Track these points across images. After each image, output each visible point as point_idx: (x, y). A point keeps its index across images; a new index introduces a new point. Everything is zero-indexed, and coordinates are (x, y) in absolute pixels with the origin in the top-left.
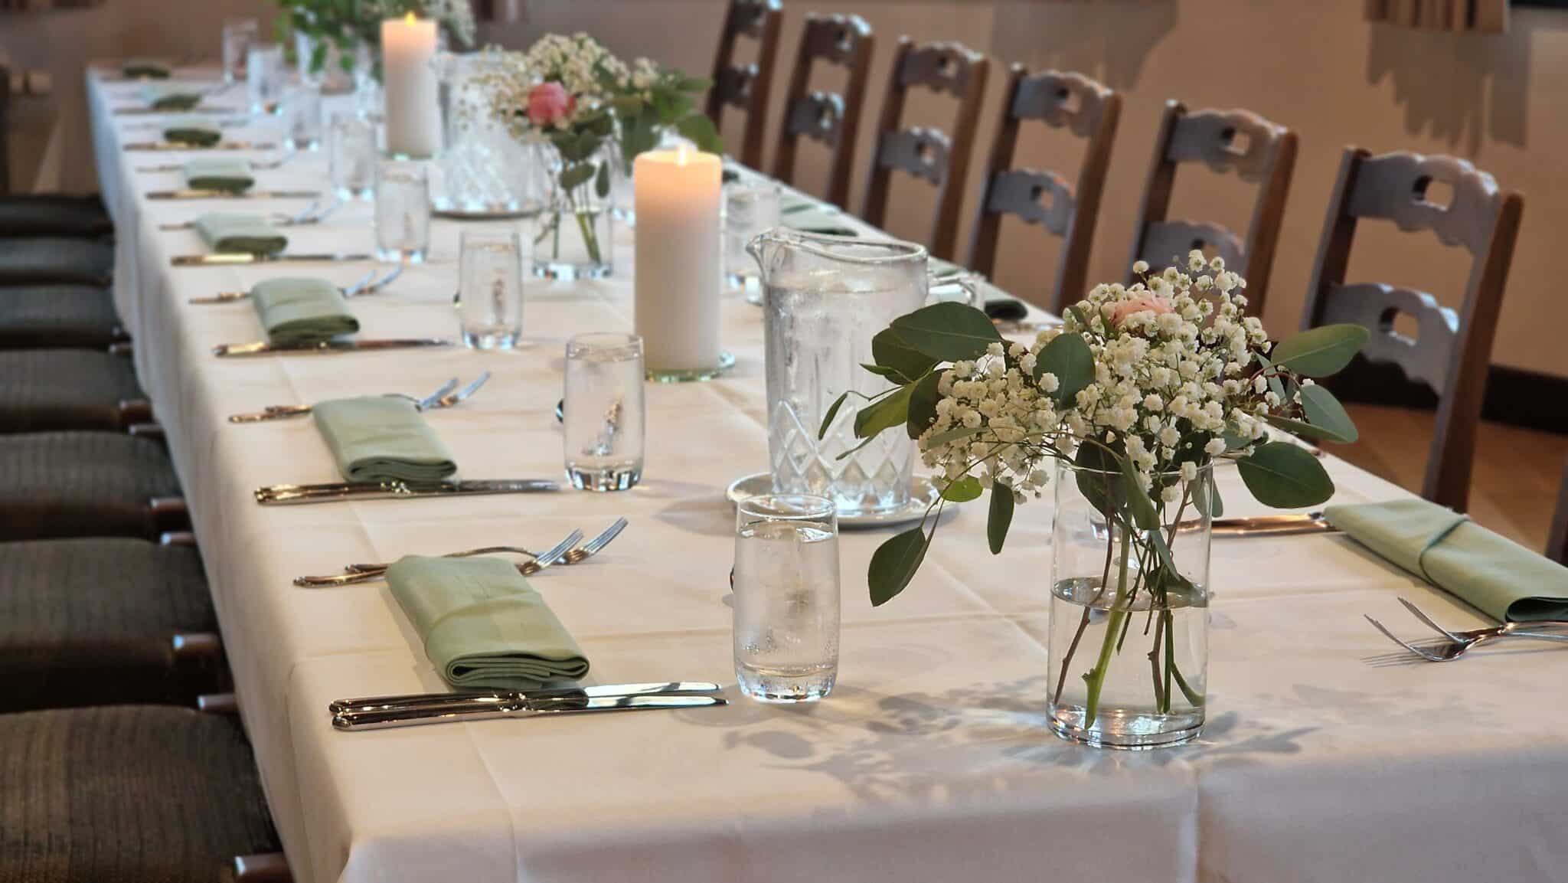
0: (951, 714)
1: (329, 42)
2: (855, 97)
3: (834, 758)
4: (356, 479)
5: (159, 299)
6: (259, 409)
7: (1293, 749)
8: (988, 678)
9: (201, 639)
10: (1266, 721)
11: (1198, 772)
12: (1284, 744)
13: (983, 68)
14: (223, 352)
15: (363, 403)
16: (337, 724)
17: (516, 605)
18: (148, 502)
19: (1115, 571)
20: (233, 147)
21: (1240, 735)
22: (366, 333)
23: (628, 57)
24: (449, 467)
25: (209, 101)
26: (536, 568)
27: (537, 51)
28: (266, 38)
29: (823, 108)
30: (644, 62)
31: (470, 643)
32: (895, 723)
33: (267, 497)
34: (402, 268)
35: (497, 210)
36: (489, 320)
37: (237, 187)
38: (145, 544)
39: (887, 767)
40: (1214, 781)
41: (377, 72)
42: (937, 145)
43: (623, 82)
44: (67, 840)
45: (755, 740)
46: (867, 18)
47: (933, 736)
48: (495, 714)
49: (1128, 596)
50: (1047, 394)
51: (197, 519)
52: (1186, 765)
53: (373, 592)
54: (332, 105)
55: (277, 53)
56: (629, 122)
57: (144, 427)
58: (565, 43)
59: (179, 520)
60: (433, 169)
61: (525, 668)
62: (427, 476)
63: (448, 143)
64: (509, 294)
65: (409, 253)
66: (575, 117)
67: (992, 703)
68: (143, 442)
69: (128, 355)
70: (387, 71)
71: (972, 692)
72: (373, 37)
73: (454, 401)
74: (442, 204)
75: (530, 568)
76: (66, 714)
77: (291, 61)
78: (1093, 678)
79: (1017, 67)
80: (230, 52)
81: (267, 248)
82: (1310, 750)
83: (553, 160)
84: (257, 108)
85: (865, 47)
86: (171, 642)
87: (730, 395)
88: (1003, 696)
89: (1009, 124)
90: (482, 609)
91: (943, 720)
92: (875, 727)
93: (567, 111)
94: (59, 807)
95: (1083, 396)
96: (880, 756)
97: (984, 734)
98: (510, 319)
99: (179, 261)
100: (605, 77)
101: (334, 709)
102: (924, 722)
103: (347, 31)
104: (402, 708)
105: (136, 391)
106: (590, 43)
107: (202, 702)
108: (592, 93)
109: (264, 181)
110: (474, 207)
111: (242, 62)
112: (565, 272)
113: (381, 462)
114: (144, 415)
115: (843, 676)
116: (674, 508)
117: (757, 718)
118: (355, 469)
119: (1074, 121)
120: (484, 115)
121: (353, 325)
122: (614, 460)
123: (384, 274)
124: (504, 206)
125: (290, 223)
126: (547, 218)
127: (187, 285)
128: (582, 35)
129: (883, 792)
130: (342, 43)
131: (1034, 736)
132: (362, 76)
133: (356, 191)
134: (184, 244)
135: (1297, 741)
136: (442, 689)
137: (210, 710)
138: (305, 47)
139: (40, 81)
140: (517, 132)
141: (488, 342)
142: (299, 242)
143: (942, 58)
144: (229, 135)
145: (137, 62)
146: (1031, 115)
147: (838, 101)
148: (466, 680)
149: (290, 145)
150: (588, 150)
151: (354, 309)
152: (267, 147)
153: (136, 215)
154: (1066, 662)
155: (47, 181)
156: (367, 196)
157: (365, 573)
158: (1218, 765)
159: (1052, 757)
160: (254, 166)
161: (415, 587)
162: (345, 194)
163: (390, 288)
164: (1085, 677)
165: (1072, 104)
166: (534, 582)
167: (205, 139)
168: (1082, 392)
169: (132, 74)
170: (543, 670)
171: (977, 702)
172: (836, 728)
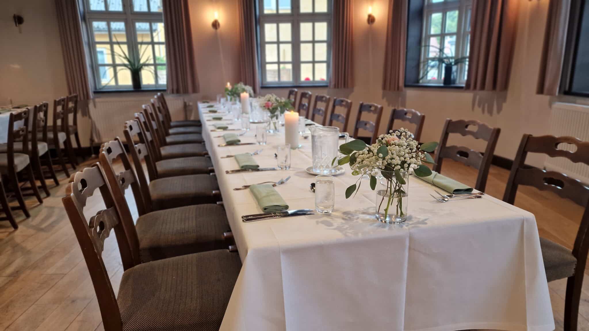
0: (357, 216)
1: (232, 97)
2: (309, 104)
3: (338, 226)
4: (243, 168)
5: (209, 136)
6: (225, 156)
7: (426, 223)
8: (362, 207)
9: (217, 192)
10: (418, 217)
11: (409, 229)
12: (423, 222)
13: (329, 99)
14: (219, 146)
15: (242, 155)
16: (243, 221)
17: (274, 195)
18: (208, 168)
19: (389, 189)
20: (219, 113)
21: (415, 221)
22: (242, 142)
23: (280, 98)
24: (258, 166)
25: (215, 106)
26: (276, 185)
27: (266, 97)
28: (223, 96)
29: (304, 105)
30: (283, 98)
31: (268, 203)
32: (347, 218)
33: (227, 172)
34: (246, 131)
35: (259, 122)
36: (261, 140)
37: (220, 119)
38: (208, 175)
39: (348, 229)
40: (412, 230)
41: (240, 101)
42: (322, 110)
43: (280, 101)
44: (195, 230)
45: (323, 222)
46: (311, 91)
47: (355, 221)
48: (272, 218)
49: (392, 195)
50: (380, 158)
51: (216, 171)
52: (406, 228)
53: (248, 190)
54: (233, 106)
55: (225, 99)
56: (281, 108)
57: (207, 156)
58: (270, 95)
59: (213, 171)
60: (250, 115)
61: (277, 208)
62: (255, 168)
63: (252, 110)
64: (265, 136)
65: (247, 129)
66: (273, 107)
67: (364, 213)
68: (207, 158)
69: (204, 145)
70: (242, 101)
71: (359, 211)
72: (239, 96)
73: (257, 154)
74: (251, 121)
75: (274, 186)
76: (195, 206)
77: (227, 100)
78: (386, 210)
79: (335, 98)
80: (218, 99)
81: (225, 129)
82: (429, 224)
83: (269, 114)
84: (222, 107)
85: (310, 96)
86: (212, 192)
87: (301, 152)
88: (365, 211)
89: (334, 106)
90: (267, 196)
91: (356, 217)
92: (343, 219)
93: (271, 106)
94: (194, 224)
95: (387, 158)
96: (347, 226)
97: (364, 220)
98: (265, 140)
99: (212, 131)
100: (277, 100)
101: (242, 217)
102: (352, 218)
103: (235, 95)
104: (254, 217)
105: (206, 150)
106: (274, 95)
107: (218, 203)
108: (275, 103)
109: (224, 118)
110: (256, 121)
111: (220, 100)
112: (272, 131)
113: (247, 166)
114: (207, 154)
115: (336, 207)
116: (298, 173)
117: (321, 217)
118: (242, 167)
119: (344, 106)
120: (258, 107)
121: (239, 141)
122: (286, 164)
123: (243, 132)
124: (261, 121)
125: (228, 124)
126: (268, 123)
127: (213, 135)
128: (273, 94)
129: (350, 235)
130: (234, 97)
131: (374, 221)
132: (238, 102)
133: (238, 119)
134: (213, 128)
135: (426, 222)
136: (263, 213)
137: (219, 205)
138: (229, 98)
139: (191, 104)
140: (264, 109)
141: (261, 144)
142: (230, 127)
143: (323, 97)
144: (218, 111)
145: (204, 101)
146: (338, 105)
147: (307, 104)
148: (266, 211)
149: (227, 112)
150: (274, 113)
151: (240, 138)
152: (224, 113)
153: (205, 124)
154: (380, 206)
155: (192, 118)
156: (240, 120)
157: (246, 187)
158: (413, 227)
159: (380, 226)
160: (222, 115)
161: (255, 190)
162: (236, 120)
163: (245, 134)
164: (384, 210)
165: (344, 103)
166: (276, 188)
167: (215, 112)
168: (387, 157)
169: (204, 102)
170: (281, 208)
171: (360, 213)
172: (336, 219)
